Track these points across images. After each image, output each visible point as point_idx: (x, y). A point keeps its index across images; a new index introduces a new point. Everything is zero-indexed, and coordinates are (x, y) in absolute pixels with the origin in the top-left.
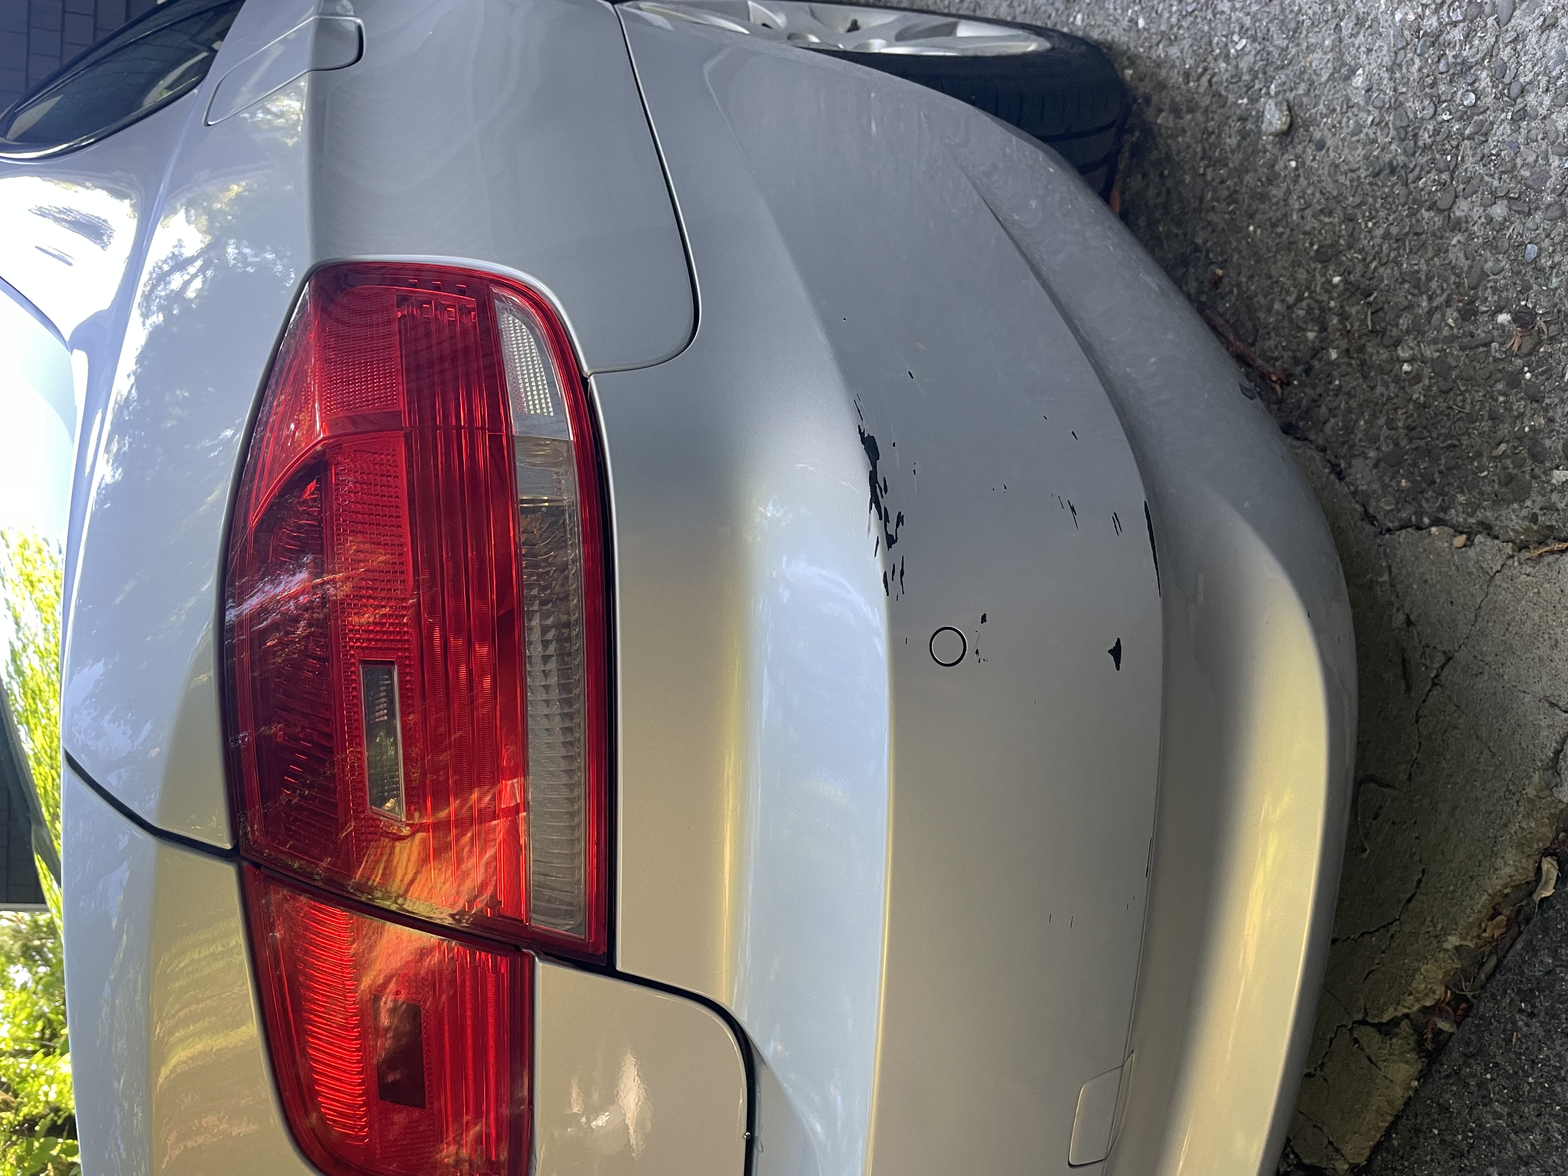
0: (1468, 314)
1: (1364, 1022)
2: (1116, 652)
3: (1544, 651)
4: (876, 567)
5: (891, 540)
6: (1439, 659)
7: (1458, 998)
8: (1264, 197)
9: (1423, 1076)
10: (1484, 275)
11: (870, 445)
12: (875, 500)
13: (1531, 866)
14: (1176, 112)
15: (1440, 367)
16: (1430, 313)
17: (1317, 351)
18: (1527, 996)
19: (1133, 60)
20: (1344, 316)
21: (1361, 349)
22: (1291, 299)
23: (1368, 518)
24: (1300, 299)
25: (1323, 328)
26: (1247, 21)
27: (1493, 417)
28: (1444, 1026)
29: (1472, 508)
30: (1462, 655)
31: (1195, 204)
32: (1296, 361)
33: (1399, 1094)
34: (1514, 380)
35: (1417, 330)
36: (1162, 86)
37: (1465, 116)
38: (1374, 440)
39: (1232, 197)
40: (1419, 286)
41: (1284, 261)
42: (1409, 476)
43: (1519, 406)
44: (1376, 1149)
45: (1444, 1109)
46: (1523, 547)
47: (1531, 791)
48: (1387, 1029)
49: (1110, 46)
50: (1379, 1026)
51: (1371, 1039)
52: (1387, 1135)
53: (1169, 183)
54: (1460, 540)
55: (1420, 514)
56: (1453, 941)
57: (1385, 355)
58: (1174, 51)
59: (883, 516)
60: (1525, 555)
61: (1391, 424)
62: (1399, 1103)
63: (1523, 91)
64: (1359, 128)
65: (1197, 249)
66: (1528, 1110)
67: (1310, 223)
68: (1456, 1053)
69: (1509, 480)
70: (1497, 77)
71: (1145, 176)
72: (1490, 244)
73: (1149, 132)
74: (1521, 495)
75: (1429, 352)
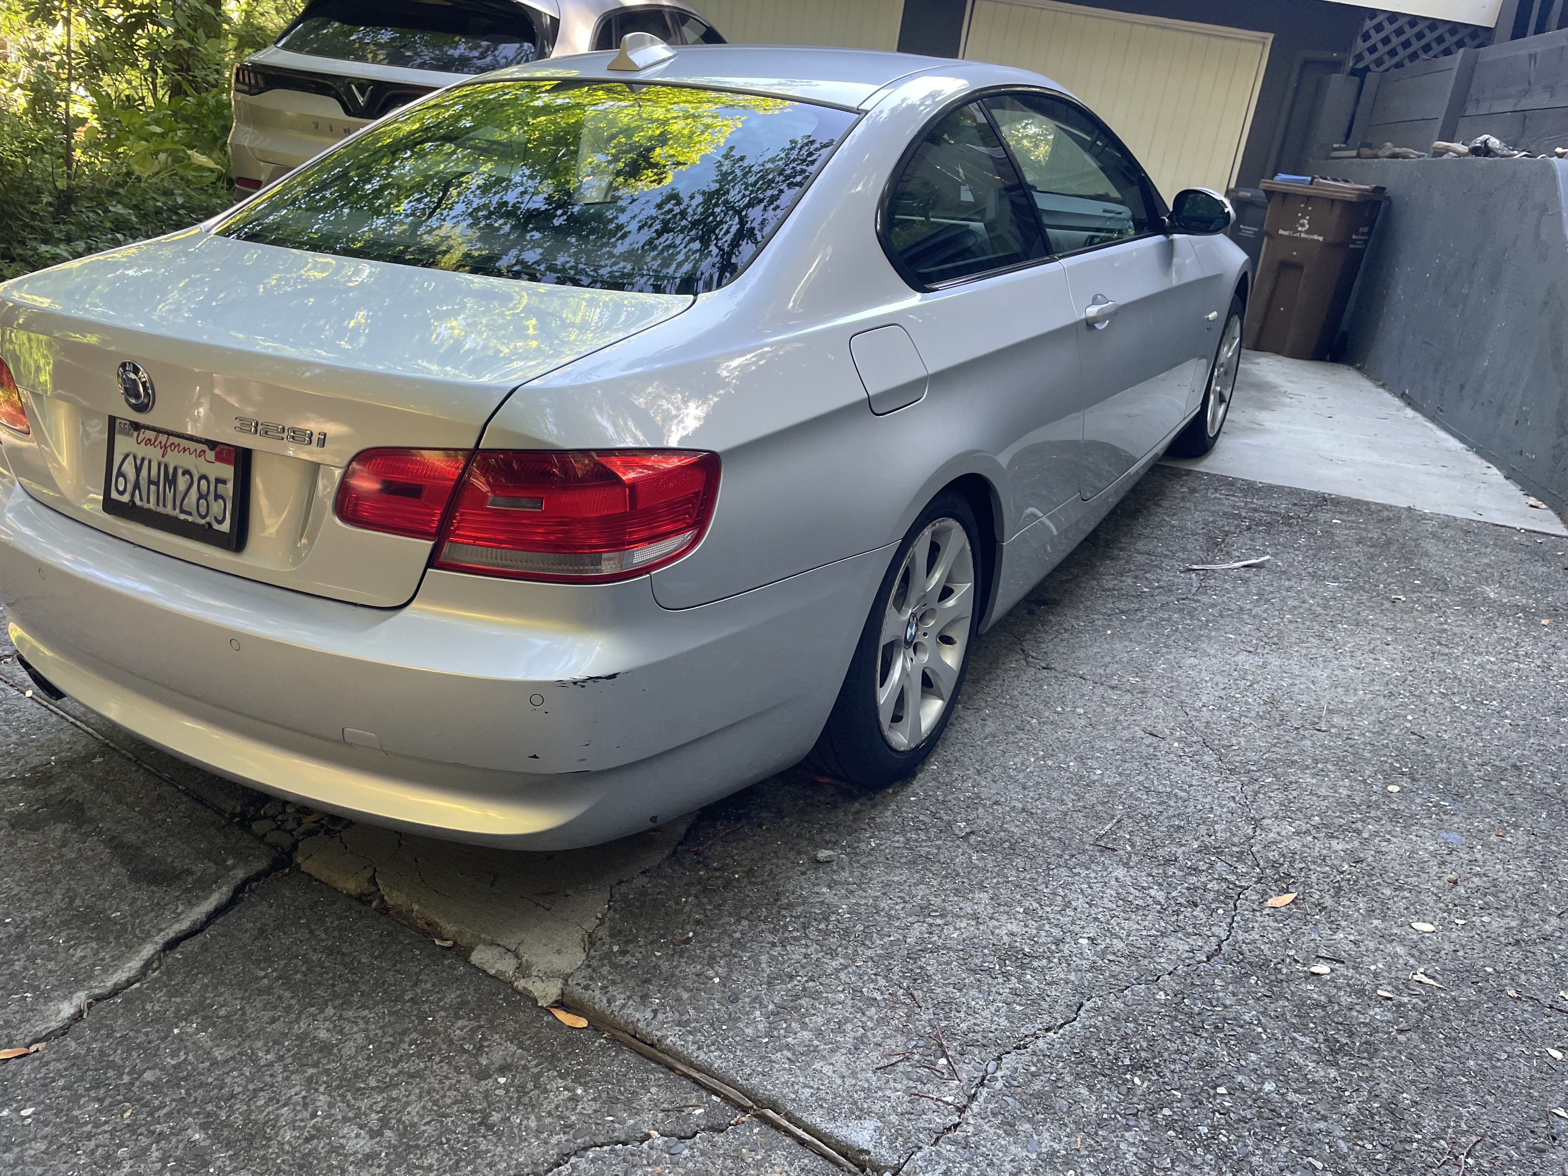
0: (698, 922)
1: (375, 871)
2: (535, 757)
3: (544, 941)
4: (566, 677)
5: (575, 683)
6: (547, 906)
7: (388, 910)
8: (792, 849)
9: (349, 895)
10: (713, 928)
11: (613, 676)
12: (591, 678)
13: (450, 936)
14: (858, 812)
15: (680, 912)
16: (705, 910)
17: (706, 866)
18: (390, 934)
19: (896, 793)
20: (717, 878)
21: (700, 883)
22: (736, 858)
23: (620, 882)
24: (734, 861)
25: (716, 869)
26: (883, 847)
27: (650, 929)
28: (374, 904)
29: (612, 920)
30: (547, 913)
31: (806, 818)
32: (706, 858)
33: (340, 885)
34: (662, 936)
35: (700, 904)
36: (873, 807)
37: (785, 927)
38: (655, 886)
39: (799, 835)
40: (718, 907)
41: (756, 856)
42: (634, 899)
43: (651, 937)
44: (310, 875)
45: (334, 903)
46: (590, 936)
47: (483, 936)
48: (372, 880)
49: (910, 782)
50: (373, 877)
51: (368, 873)
52: (317, 880)
53: (823, 807)
54: (599, 915)
55: (615, 902)
56: (416, 907)
57: (693, 892)
58: (889, 813)
59: (584, 681)
60: (586, 937)
61: (660, 893)
62: (334, 885)
63: (783, 946)
64: (802, 888)
65: (783, 818)
66: (336, 934)
67: (768, 867)
68: (363, 908)
69: (620, 932)
70: (795, 939)
71: (832, 795)
72: (725, 932)
73: (853, 798)
74: (611, 936)
75: (687, 908)
